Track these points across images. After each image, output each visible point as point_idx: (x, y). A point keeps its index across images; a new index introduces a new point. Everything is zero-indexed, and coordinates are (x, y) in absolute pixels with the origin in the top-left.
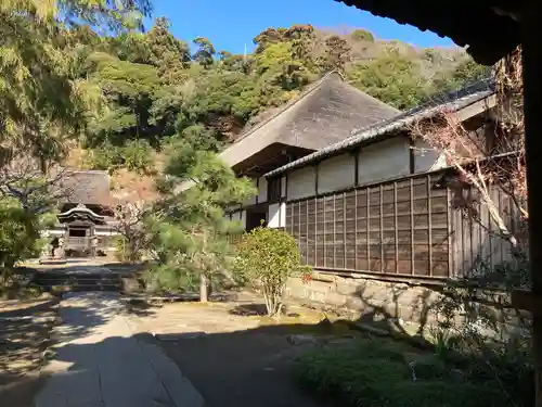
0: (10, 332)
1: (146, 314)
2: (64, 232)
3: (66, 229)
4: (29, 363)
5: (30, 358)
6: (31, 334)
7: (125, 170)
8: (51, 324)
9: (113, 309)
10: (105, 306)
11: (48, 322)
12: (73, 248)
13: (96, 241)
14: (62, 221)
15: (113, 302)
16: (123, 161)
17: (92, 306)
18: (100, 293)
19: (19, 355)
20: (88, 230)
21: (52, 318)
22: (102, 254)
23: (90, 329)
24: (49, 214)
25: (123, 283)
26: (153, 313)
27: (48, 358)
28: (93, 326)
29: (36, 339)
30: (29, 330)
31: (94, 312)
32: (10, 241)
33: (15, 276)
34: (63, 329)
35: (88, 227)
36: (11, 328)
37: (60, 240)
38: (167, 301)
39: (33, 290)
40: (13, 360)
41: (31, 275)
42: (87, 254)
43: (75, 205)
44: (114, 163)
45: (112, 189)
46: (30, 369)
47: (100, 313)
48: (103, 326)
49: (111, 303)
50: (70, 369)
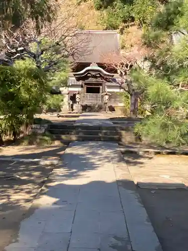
0: (20, 171)
1: (135, 163)
2: (80, 89)
3: (82, 86)
4: (27, 196)
5: (29, 192)
6: (37, 173)
7: (135, 28)
8: (54, 166)
9: (106, 157)
10: (100, 154)
11: (52, 165)
12: (88, 104)
13: (107, 97)
14: (78, 79)
15: (108, 151)
16: (133, 19)
17: (90, 154)
18: (100, 143)
19: (22, 190)
20: (101, 87)
21: (55, 162)
22: (112, 109)
23: (82, 173)
24: (63, 73)
25: (121, 135)
26: (142, 163)
27: (42, 193)
28: (84, 170)
29: (39, 177)
30: (36, 170)
31: (89, 159)
32: (27, 96)
33: (34, 126)
34: (60, 171)
35: (101, 84)
36: (22, 167)
37: (77, 96)
38: (159, 153)
39: (46, 138)
40: (16, 193)
41: (46, 125)
42: (100, 109)
43: (88, 65)
44: (125, 21)
45: (123, 47)
46: (27, 201)
47: (94, 160)
48: (93, 171)
49: (107, 152)
50: (55, 203)
